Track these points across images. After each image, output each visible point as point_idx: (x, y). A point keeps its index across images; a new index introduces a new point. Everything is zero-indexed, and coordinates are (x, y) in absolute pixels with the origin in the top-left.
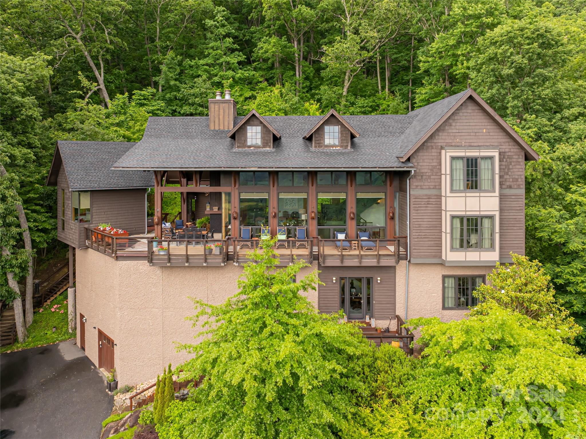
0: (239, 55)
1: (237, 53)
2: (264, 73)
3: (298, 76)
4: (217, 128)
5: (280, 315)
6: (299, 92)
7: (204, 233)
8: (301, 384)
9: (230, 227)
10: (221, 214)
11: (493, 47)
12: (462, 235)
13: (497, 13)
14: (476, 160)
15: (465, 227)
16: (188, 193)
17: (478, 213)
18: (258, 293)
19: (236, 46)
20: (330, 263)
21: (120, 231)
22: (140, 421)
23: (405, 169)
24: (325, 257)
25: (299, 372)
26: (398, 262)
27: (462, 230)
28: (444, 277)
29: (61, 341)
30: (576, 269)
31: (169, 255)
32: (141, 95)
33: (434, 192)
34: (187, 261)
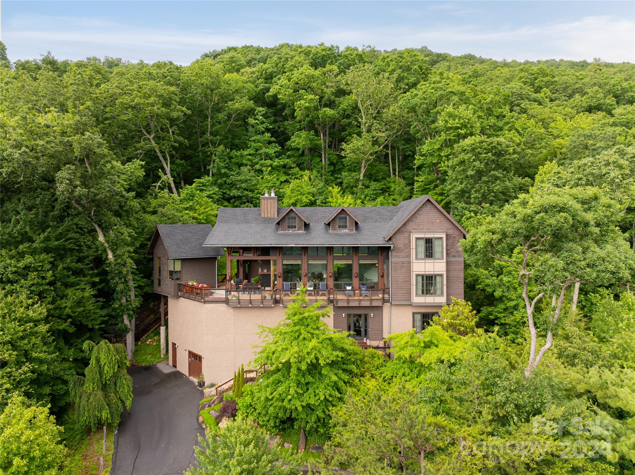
0: (275, 147)
1: (274, 144)
2: (296, 160)
3: (323, 162)
4: (266, 216)
5: (309, 329)
6: (325, 175)
7: (259, 286)
8: (320, 362)
9: (276, 283)
10: (270, 275)
11: (463, 154)
12: (423, 286)
13: (469, 126)
14: (432, 239)
15: (425, 281)
16: (243, 260)
17: (433, 273)
18: (296, 318)
19: (273, 139)
20: (340, 304)
21: (205, 285)
22: (224, 399)
23: (387, 245)
24: (337, 301)
25: (319, 356)
26: (383, 304)
27: (423, 283)
28: (414, 314)
29: (158, 362)
30: (501, 308)
31: (239, 300)
32: (200, 183)
33: (406, 260)
34: (251, 304)
